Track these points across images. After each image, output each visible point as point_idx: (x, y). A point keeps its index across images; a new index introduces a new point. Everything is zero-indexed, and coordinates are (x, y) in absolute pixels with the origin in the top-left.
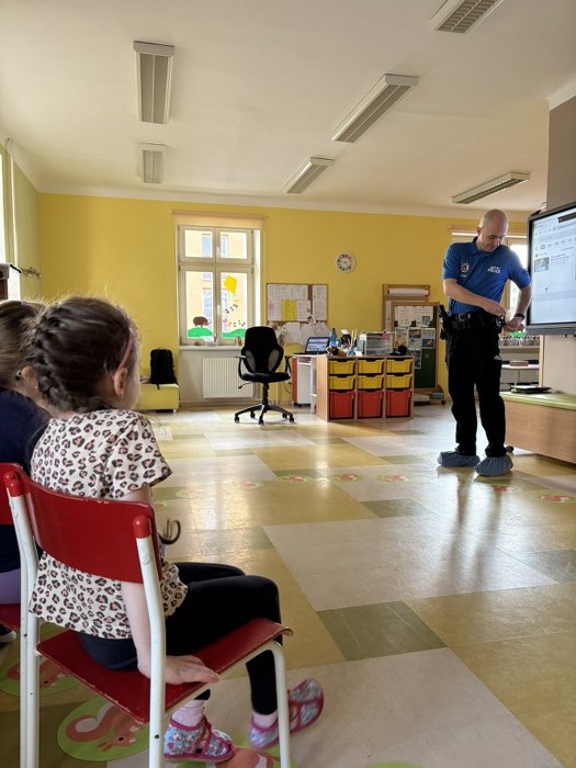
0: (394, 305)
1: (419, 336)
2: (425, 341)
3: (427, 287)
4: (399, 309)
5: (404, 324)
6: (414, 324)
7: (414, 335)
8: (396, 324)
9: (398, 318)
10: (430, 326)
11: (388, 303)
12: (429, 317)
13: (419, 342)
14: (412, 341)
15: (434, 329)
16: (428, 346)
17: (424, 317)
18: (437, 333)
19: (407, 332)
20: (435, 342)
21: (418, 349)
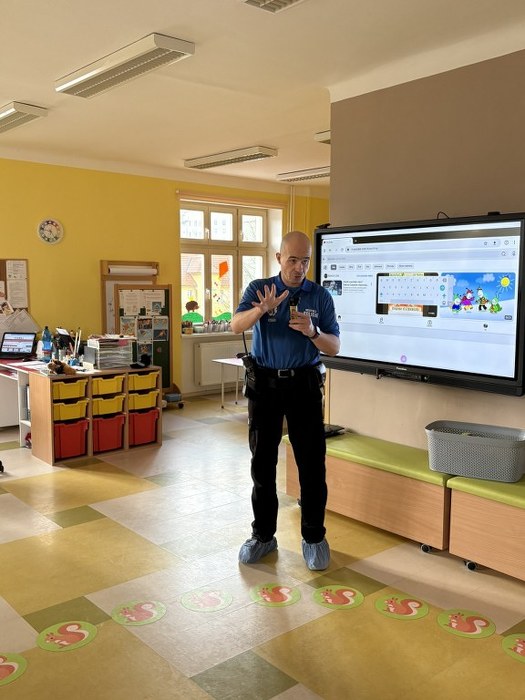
0: (118, 288)
1: (149, 327)
2: (157, 332)
3: (155, 265)
4: (125, 293)
5: (131, 312)
6: (143, 312)
7: (144, 325)
8: (121, 312)
9: (123, 304)
10: (162, 314)
11: (110, 285)
12: (160, 303)
13: (149, 333)
14: (142, 332)
15: (166, 317)
16: (160, 338)
17: (154, 303)
18: (170, 322)
19: (136, 322)
20: (168, 333)
21: (149, 342)
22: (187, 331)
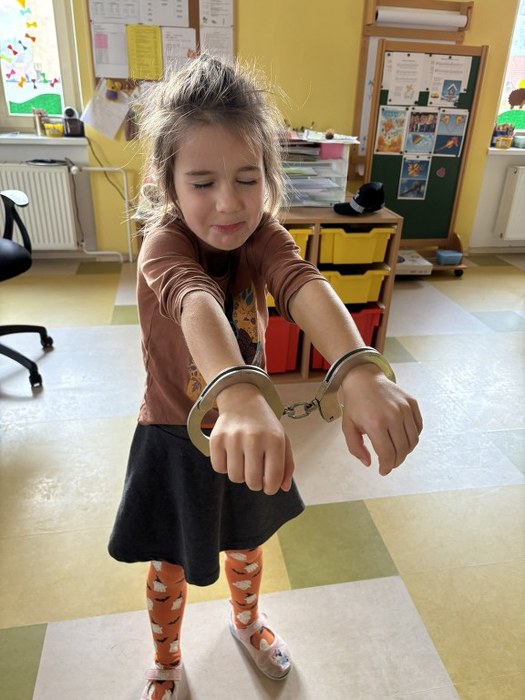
0: (385, 49)
1: (430, 129)
2: (442, 141)
3: (466, 8)
4: (396, 59)
5: (401, 98)
6: (423, 98)
7: (422, 124)
8: (383, 97)
9: (389, 83)
10: (459, 105)
11: (374, 43)
12: (458, 83)
13: (428, 141)
14: (415, 138)
15: (464, 112)
16: (447, 151)
17: (447, 83)
18: (470, 123)
19: (407, 118)
20: (462, 143)
21: (424, 158)
22: (500, 143)
